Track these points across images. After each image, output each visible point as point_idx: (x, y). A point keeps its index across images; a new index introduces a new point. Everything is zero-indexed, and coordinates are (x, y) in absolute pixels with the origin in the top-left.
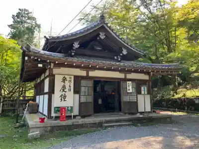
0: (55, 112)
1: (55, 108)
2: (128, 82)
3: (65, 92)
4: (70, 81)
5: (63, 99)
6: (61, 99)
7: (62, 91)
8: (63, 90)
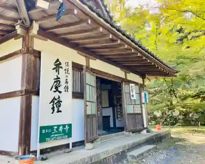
0: (42, 139)
1: (42, 128)
2: (131, 85)
3: (60, 92)
4: (67, 71)
5: (56, 109)
6: (53, 108)
7: (54, 89)
8: (56, 88)
